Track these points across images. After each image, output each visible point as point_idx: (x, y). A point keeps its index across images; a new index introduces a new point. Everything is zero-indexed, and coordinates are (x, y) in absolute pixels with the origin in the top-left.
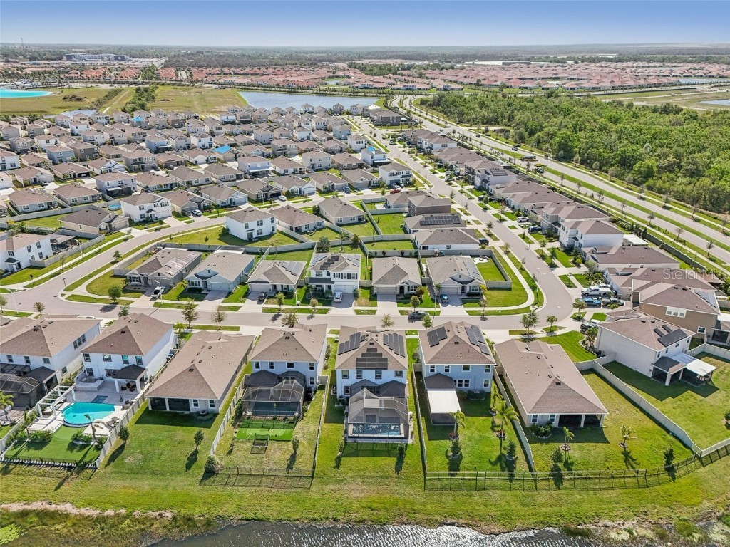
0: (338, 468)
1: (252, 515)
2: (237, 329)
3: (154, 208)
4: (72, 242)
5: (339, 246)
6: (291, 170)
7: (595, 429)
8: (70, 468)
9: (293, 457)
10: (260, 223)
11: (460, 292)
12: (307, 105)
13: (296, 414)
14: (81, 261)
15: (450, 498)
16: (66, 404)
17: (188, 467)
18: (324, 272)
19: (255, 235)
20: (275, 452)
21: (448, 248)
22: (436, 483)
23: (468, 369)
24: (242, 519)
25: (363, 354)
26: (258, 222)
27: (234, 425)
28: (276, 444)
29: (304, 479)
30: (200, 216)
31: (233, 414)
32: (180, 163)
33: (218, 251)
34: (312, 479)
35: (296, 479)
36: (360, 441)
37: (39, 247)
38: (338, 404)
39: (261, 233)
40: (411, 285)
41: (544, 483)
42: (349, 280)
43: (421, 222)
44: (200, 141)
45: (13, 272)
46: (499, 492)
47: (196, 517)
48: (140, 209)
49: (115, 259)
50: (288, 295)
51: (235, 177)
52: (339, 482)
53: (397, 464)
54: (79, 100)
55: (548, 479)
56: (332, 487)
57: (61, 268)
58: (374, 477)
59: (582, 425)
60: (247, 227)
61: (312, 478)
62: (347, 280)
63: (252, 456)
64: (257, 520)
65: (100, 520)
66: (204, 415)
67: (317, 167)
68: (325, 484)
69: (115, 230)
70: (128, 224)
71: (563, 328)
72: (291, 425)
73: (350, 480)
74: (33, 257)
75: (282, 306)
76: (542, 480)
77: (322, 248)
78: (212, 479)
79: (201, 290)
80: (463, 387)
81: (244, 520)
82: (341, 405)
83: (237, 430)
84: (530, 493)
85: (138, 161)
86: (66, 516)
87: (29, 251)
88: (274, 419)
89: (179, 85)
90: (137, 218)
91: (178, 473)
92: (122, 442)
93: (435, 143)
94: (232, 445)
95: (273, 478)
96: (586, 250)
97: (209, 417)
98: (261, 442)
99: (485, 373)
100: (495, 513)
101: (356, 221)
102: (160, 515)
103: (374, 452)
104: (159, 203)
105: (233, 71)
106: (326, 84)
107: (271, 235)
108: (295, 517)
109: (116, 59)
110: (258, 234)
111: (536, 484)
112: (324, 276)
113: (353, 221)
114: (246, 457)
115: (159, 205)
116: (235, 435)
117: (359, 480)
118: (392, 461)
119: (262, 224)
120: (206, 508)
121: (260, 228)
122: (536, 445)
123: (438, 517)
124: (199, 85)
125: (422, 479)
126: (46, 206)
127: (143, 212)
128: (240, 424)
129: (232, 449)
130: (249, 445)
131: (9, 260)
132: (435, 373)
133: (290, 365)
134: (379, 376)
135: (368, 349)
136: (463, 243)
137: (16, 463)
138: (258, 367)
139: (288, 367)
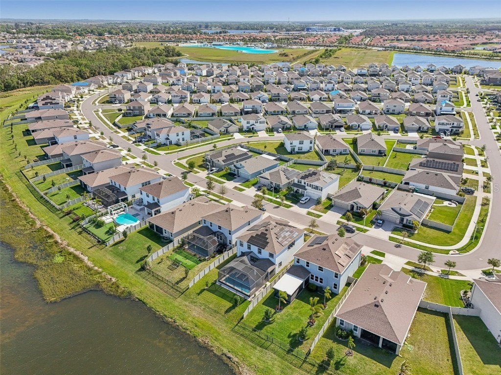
0: (199, 295)
1: (142, 299)
2: (230, 201)
3: (255, 124)
4: (203, 135)
5: (343, 168)
6: (368, 111)
7: (391, 354)
8: (99, 242)
9: (183, 279)
10: (301, 143)
11: (398, 221)
12: (432, 65)
13: (207, 258)
14: (199, 146)
15: (241, 343)
16: (123, 212)
17: (137, 262)
18: (303, 181)
19: (296, 150)
20: (179, 272)
21: (427, 188)
22: (241, 329)
23: (322, 271)
24: (137, 298)
25: (257, 235)
26: (300, 141)
27: (174, 250)
28: (182, 268)
29: (178, 292)
30: (281, 133)
32: (302, 99)
33: (264, 156)
35: (175, 290)
36: (223, 286)
37: (183, 134)
39: (301, 150)
40: (359, 205)
41: (310, 367)
42: (317, 191)
43: (421, 163)
44: (326, 86)
45: (167, 145)
46: (274, 355)
47: (121, 287)
48: (247, 123)
49: (213, 148)
50: (277, 190)
51: (325, 112)
52: (193, 302)
53: (230, 307)
54: (286, 56)
55: (314, 365)
56: (187, 303)
57: (186, 148)
58: (211, 309)
59: (380, 346)
60: (291, 144)
61: (182, 294)
62: (315, 190)
63: (167, 269)
64: (142, 302)
65: (90, 269)
66: (166, 240)
67: (391, 111)
69: (229, 133)
70: (238, 131)
71: (462, 275)
72: (199, 262)
73: (199, 304)
74: (179, 140)
75: (265, 196)
76: (310, 364)
77: (331, 166)
78: (141, 272)
79: (235, 175)
80: (319, 282)
83: (173, 253)
84: (294, 367)
85: (277, 95)
86: (82, 261)
87: (178, 135)
88: (195, 255)
89: (357, 48)
90: (245, 128)
91: (132, 263)
92: (124, 239)
97: (167, 241)
98: (177, 264)
99: (335, 278)
100: (260, 366)
101: (377, 153)
102: (111, 279)
103: (224, 295)
104: (259, 121)
105: (405, 38)
106: (473, 49)
107: (308, 152)
108: (158, 310)
109: (335, 30)
110: (299, 150)
111: (302, 364)
112: (303, 184)
113: (374, 153)
114: (164, 269)
115: (259, 122)
116: (170, 255)
117: (203, 307)
118: (229, 305)
119: (302, 143)
120: (129, 285)
121: (301, 146)
122: (329, 340)
124: (370, 48)
125: (235, 324)
126: (211, 115)
127: (249, 125)
128: (177, 251)
129: (162, 262)
130: (170, 263)
131: (167, 139)
132: (299, 264)
134: (259, 252)
135: (262, 232)
136: (441, 186)
137: (85, 231)
138: (205, 223)
139: (219, 228)
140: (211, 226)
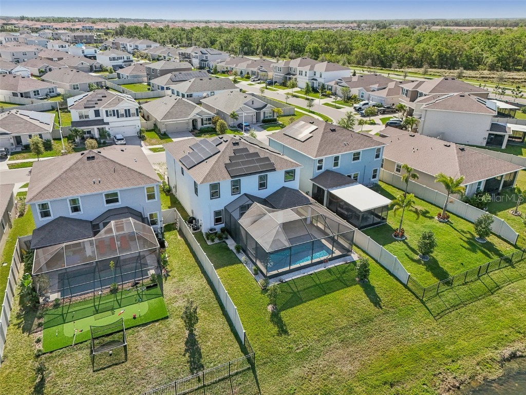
0: (286, 332)
7: (511, 190)
9: (192, 344)
11: (255, 120)
13: (152, 272)
18: (91, 112)
20: (149, 347)
21: (213, 94)
23: (359, 158)
25: (231, 158)
27: (27, 329)
28: (143, 333)
29: (239, 379)
31: (17, 308)
34: (254, 372)
35: (222, 384)
36: (288, 278)
38: (213, 240)
42: (128, 118)
43: (171, 79)
52: (303, 356)
53: (367, 294)
56: (297, 371)
59: (501, 189)
61: (253, 368)
62: (125, 119)
63: (101, 375)
68: (283, 370)
72: (152, 291)
73: (320, 347)
82: (217, 241)
83: (40, 335)
88: (114, 291)
93: (140, 44)
94: (40, 370)
96: (332, 84)
98: (108, 339)
99: (375, 160)
112: (92, 117)
114: (87, 384)
116: (40, 346)
117: (335, 340)
118: (357, 292)
128: (42, 321)
129: (43, 380)
130: (83, 355)
133: (112, 198)
134: (262, 185)
136: (225, 88)
138: (46, 214)
139: (108, 202)
140: (76, 209)
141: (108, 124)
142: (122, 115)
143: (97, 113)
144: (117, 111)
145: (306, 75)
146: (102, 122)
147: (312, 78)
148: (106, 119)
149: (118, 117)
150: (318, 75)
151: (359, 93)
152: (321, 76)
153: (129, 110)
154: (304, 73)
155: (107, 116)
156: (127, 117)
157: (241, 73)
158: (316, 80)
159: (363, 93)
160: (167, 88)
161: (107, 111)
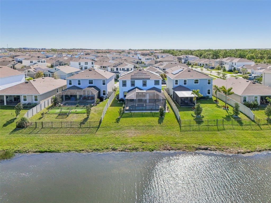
0: (118, 123)
3: (38, 63)
9: (86, 119)
10: (86, 63)
15: (200, 135)
17: (5, 125)
23: (198, 83)
25: (135, 74)
27: (48, 109)
28: (75, 115)
29: (92, 129)
34: (98, 128)
36: (133, 112)
43: (161, 64)
48: (31, 62)
52: (118, 129)
53: (159, 120)
58: (143, 126)
60: (80, 64)
63: (56, 119)
64: (49, 152)
66: (29, 105)
68: (108, 130)
78: (20, 131)
81: (38, 152)
82: (121, 102)
83: (50, 110)
93: (164, 55)
95: (68, 129)
96: (240, 67)
97: (32, 105)
99: (208, 85)
104: (40, 61)
112: (115, 70)
116: (47, 112)
117: (133, 128)
120: (9, 147)
121: (86, 66)
123: (195, 145)
125: (178, 126)
128: (53, 108)
129: (42, 117)
130: (56, 116)
132: (178, 85)
133: (91, 82)
134: (145, 84)
138: (70, 84)
139: (89, 83)
140: (79, 84)
141: (120, 73)
142: (126, 71)
143: (117, 69)
144: (124, 69)
145: (228, 64)
146: (118, 72)
147: (231, 66)
148: (119, 71)
149: (124, 71)
150: (234, 64)
151: (251, 71)
152: (235, 65)
153: (128, 69)
154: (227, 63)
155: (120, 70)
156: (127, 71)
157: (201, 64)
158: (233, 66)
159: (253, 71)
160: (158, 67)
161: (120, 69)
